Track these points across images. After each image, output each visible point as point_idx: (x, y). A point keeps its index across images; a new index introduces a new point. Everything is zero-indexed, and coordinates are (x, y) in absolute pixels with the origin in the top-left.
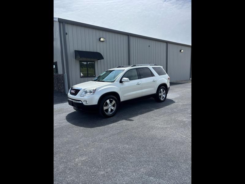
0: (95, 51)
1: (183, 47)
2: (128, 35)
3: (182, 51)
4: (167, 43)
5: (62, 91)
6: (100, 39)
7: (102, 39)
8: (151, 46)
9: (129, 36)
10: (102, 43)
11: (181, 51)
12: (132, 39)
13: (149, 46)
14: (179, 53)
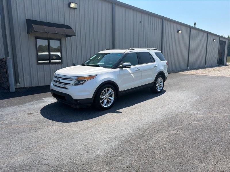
0: (62, 23)
1: (181, 27)
2: (112, 4)
3: (180, 32)
4: (163, 19)
6: (69, 4)
7: (73, 5)
9: (114, 4)
10: (72, 11)
11: (178, 31)
12: (117, 9)
13: (141, 22)
14: (177, 34)
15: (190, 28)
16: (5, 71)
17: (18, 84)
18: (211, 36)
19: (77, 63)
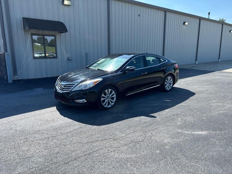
0: (56, 19)
1: (188, 18)
3: (186, 24)
4: (165, 11)
5: (5, 78)
6: (63, 1)
7: (66, 2)
8: (141, 15)
10: (66, 8)
11: (184, 23)
12: (113, 3)
13: (139, 15)
14: (183, 26)
15: (200, 19)
16: (5, 64)
17: (16, 76)
18: (227, 26)
19: (71, 57)
